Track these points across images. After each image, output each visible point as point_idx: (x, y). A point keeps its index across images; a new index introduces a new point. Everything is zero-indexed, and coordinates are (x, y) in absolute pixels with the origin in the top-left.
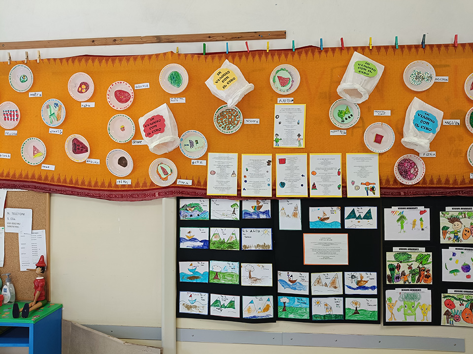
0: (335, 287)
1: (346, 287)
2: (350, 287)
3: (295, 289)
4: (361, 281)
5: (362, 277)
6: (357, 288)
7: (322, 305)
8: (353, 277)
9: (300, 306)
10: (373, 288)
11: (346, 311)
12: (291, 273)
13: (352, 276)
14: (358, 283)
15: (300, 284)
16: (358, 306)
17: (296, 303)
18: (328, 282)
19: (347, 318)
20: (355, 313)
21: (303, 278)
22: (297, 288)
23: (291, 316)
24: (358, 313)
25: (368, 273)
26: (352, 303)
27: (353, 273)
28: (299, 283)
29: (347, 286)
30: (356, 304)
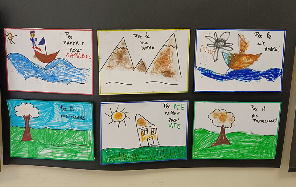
0: (169, 74)
1: (198, 74)
2: (208, 74)
3: (53, 79)
4: (241, 55)
5: (244, 45)
6: (230, 76)
7: (131, 123)
8: (219, 43)
9: (67, 126)
10: (271, 74)
11: (196, 136)
12: (40, 34)
13: (217, 41)
14: (232, 60)
15: (68, 64)
16: (227, 124)
17: (58, 118)
18: (149, 57)
19: (196, 155)
20: (218, 142)
21: (74, 47)
22: (59, 77)
23: (45, 153)
24: (227, 142)
25: (261, 32)
26: (211, 117)
27: (219, 32)
28: (63, 60)
29: (202, 70)
30: (223, 118)
